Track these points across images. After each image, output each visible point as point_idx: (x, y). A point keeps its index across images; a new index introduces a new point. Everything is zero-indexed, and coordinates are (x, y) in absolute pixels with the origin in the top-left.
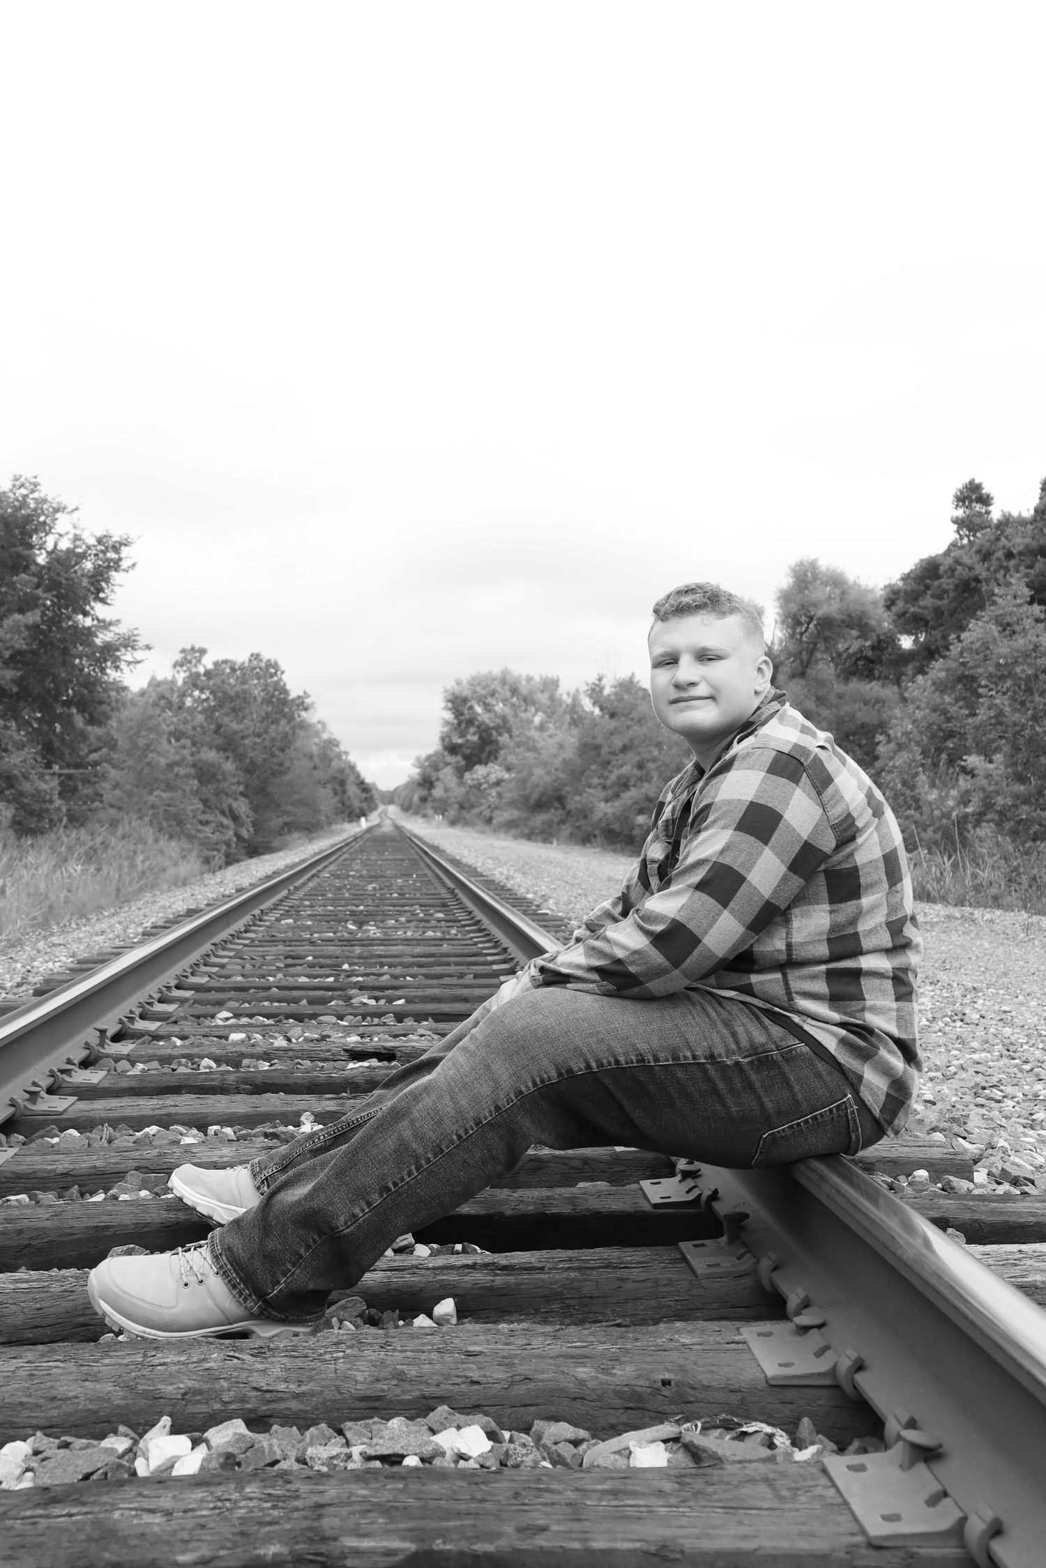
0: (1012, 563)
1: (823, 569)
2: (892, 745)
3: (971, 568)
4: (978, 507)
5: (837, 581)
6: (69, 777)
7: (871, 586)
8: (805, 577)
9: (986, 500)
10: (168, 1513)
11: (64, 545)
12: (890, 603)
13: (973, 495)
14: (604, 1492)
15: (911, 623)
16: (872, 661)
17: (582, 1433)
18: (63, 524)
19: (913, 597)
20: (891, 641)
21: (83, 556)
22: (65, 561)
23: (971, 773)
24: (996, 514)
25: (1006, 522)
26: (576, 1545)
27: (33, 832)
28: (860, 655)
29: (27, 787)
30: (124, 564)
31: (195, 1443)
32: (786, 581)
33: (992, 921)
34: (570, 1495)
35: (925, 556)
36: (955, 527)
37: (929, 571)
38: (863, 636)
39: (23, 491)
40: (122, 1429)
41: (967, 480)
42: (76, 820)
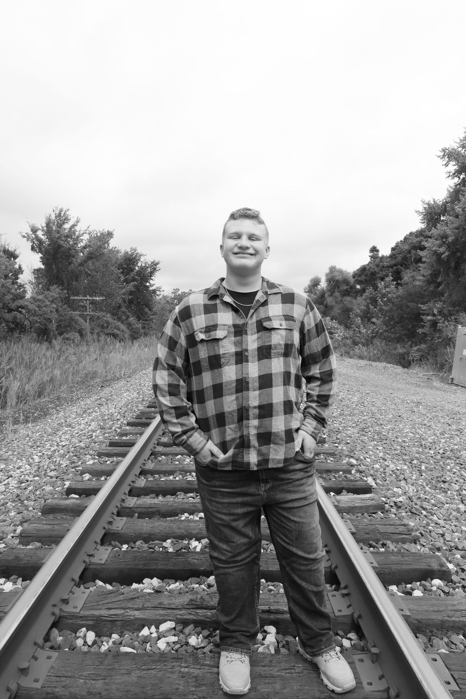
0: (384, 269)
1: (337, 268)
2: (354, 315)
3: (374, 269)
4: (375, 253)
5: (341, 272)
6: (144, 323)
7: (349, 272)
8: (332, 269)
9: (377, 251)
10: (198, 560)
11: (143, 265)
12: (354, 277)
13: (374, 250)
14: (272, 559)
15: (360, 282)
16: (349, 292)
17: (268, 543)
18: (142, 259)
19: (360, 276)
20: (355, 287)
21: (148, 267)
22: (143, 269)
23: (374, 323)
24: (380, 255)
25: (383, 257)
26: (266, 569)
27: (136, 338)
28: (346, 290)
29: (134, 326)
30: (157, 269)
31: (199, 543)
32: (327, 271)
33: (376, 366)
34: (266, 559)
35: (363, 265)
36: (370, 258)
37: (363, 269)
38: (347, 285)
39: (133, 251)
40: (186, 539)
41: (372, 246)
42: (146, 334)
